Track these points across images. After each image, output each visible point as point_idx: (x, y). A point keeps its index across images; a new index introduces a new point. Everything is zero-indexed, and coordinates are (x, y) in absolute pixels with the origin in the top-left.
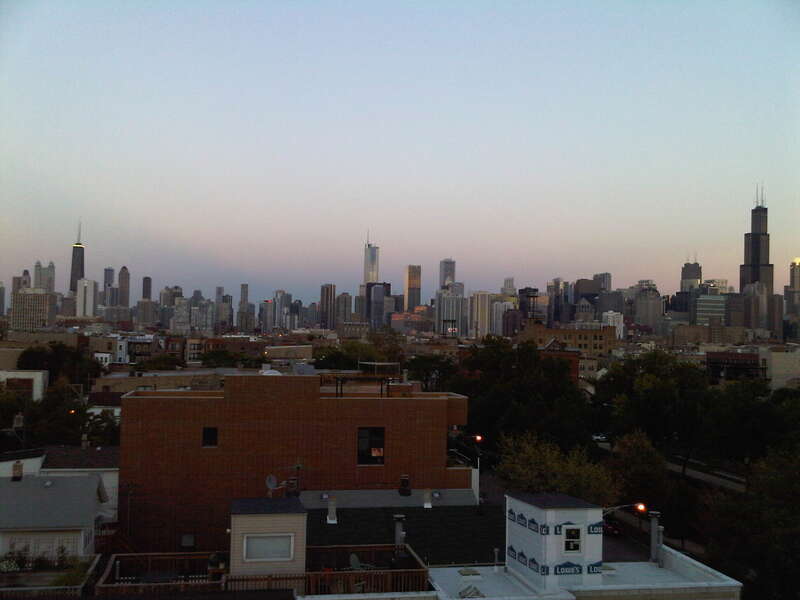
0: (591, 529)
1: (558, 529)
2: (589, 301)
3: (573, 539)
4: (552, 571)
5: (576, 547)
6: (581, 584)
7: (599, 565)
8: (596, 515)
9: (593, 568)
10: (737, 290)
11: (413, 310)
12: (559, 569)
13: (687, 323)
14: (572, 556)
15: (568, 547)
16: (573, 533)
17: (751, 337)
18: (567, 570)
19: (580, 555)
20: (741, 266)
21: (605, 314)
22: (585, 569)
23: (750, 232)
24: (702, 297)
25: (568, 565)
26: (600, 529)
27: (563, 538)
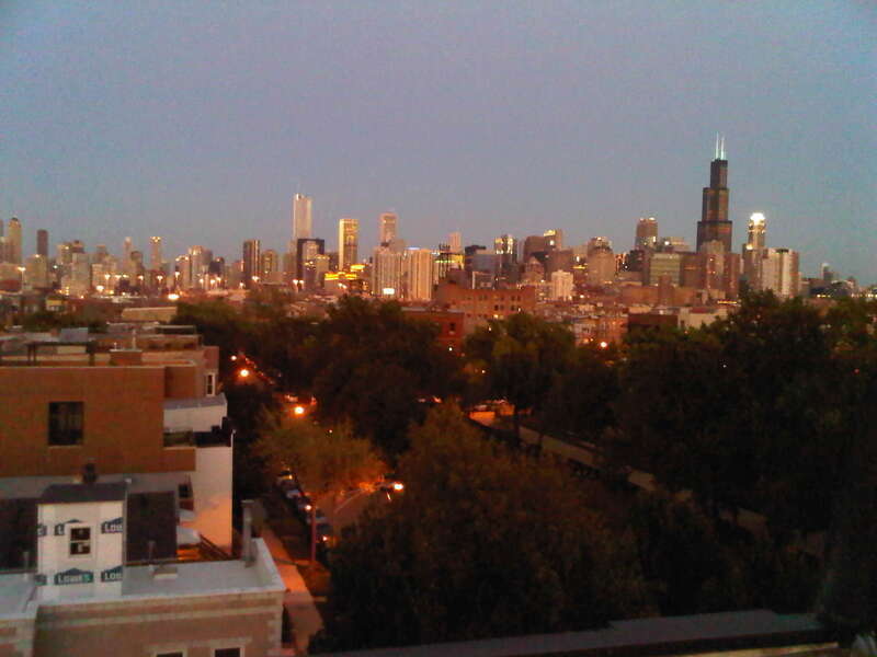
0: (106, 527)
1: (58, 530)
2: (539, 259)
3: (80, 540)
4: (50, 580)
5: (86, 550)
6: (91, 595)
7: (117, 570)
8: (114, 510)
9: (106, 575)
10: (693, 249)
11: (349, 268)
12: (60, 578)
13: (640, 284)
14: (80, 562)
15: (74, 550)
16: (81, 532)
17: (705, 298)
18: (73, 579)
19: (90, 559)
20: (699, 223)
21: (554, 274)
22: (97, 576)
23: (708, 186)
24: (658, 256)
25: (74, 572)
26: (122, 527)
27: (66, 540)
